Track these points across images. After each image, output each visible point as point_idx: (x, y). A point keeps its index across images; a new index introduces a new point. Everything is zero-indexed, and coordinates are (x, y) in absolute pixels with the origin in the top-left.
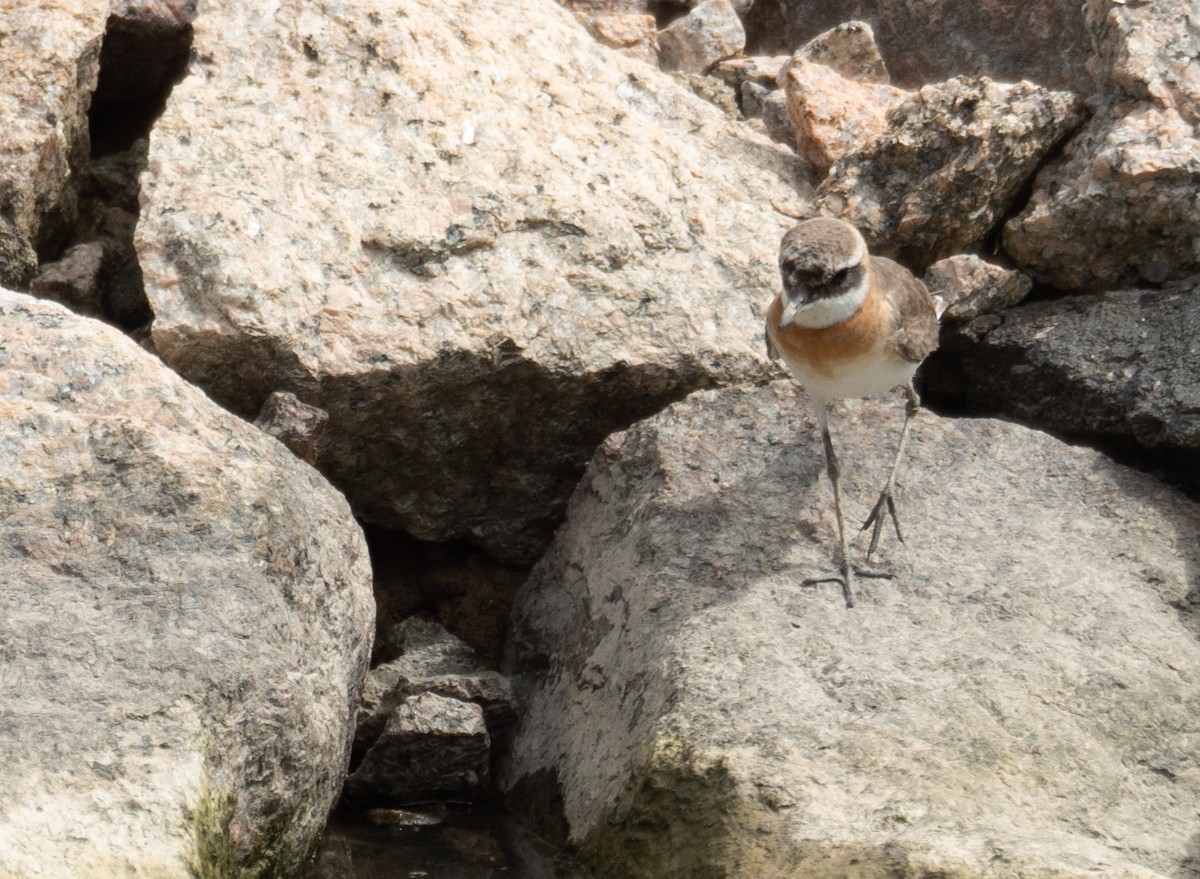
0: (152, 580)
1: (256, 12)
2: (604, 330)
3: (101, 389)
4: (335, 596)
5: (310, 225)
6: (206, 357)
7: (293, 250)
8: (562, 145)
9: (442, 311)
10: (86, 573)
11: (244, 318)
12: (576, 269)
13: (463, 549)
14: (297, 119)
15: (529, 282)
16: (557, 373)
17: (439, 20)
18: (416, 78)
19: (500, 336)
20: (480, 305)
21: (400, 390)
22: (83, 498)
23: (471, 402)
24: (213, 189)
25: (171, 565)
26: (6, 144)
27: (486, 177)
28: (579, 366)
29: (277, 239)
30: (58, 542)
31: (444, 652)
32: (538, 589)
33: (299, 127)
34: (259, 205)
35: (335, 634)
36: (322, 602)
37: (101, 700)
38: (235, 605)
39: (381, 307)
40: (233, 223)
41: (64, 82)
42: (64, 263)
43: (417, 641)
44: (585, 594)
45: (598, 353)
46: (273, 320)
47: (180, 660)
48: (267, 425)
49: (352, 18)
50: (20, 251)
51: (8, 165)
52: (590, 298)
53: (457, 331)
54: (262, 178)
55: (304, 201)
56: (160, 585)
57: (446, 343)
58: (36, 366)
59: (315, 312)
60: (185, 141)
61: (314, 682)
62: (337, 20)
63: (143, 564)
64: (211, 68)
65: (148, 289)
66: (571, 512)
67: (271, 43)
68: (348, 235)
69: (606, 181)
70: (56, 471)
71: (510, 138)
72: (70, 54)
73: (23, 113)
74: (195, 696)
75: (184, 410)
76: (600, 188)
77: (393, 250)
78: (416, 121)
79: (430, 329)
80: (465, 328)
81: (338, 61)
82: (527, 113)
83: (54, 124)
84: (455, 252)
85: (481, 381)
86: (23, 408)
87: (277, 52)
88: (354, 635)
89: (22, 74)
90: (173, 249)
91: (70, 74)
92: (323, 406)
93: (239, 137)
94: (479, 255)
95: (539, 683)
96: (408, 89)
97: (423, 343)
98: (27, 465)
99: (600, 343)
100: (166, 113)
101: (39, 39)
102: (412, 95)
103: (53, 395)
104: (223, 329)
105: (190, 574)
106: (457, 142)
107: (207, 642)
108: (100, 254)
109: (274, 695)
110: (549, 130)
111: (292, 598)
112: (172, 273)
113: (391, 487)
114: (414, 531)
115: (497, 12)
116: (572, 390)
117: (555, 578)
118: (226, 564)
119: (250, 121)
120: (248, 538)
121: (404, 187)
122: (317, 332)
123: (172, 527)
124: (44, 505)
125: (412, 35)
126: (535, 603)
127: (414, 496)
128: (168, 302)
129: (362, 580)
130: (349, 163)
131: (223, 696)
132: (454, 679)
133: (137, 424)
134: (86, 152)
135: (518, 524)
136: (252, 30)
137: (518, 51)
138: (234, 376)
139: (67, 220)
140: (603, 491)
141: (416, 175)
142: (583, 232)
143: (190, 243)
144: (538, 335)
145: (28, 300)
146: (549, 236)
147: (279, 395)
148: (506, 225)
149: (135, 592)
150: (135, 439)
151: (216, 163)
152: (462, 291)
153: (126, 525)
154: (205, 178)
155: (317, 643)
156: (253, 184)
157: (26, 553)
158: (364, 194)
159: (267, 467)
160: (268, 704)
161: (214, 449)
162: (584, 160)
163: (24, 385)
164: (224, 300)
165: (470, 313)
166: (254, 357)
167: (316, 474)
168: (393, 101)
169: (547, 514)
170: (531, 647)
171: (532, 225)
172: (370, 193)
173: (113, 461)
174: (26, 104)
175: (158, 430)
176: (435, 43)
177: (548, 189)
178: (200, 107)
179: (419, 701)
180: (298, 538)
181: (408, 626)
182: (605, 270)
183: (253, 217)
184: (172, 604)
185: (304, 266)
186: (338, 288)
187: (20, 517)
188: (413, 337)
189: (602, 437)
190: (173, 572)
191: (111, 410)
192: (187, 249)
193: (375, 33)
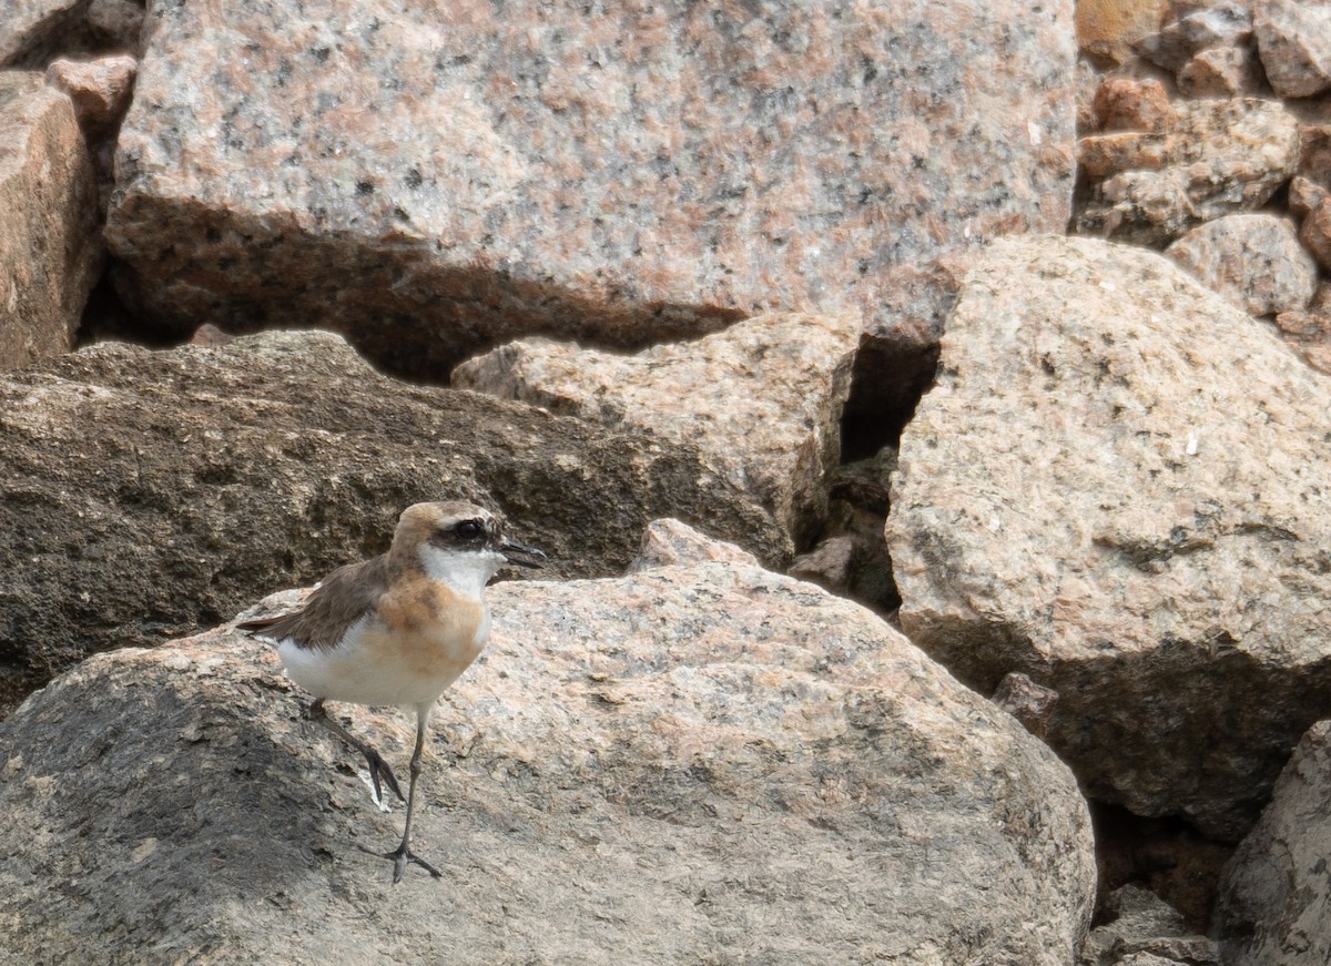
0: (900, 835)
1: (999, 331)
2: (1313, 627)
3: (856, 662)
4: (1065, 857)
5: (1046, 523)
6: (948, 640)
7: (1030, 545)
8: (1277, 458)
9: (1165, 605)
10: (840, 827)
11: (984, 604)
12: (1288, 571)
13: (1175, 825)
14: (1034, 427)
15: (1246, 581)
16: (1268, 665)
17: (1166, 342)
18: (1144, 393)
19: (1218, 628)
20: (1199, 600)
21: (1125, 675)
22: (838, 760)
23: (1189, 689)
24: (958, 488)
25: (917, 821)
26: (768, 444)
27: (1208, 485)
28: (1289, 658)
29: (1015, 534)
30: (814, 798)
31: (1157, 918)
32: (1244, 862)
33: (1036, 435)
34: (999, 503)
35: (1063, 892)
36: (1053, 862)
37: (853, 940)
38: (976, 859)
39: (1108, 599)
40: (976, 519)
41: (821, 391)
42: (817, 555)
43: (1132, 906)
44: (1289, 867)
45: (1306, 648)
46: (1012, 607)
47: (926, 907)
48: (1002, 702)
49: (1086, 338)
50: (779, 540)
51: (770, 462)
52: (1300, 597)
53: (1178, 623)
54: (1002, 479)
55: (1042, 500)
56: (908, 839)
57: (1168, 633)
58: (797, 640)
59: (1048, 601)
60: (932, 444)
61: (1044, 934)
62: (1073, 339)
63: (892, 820)
64: (957, 380)
65: (897, 576)
66: (1277, 793)
67: (1013, 359)
68: (1080, 533)
69: (1317, 492)
70: (813, 735)
71: (1230, 450)
72: (827, 366)
73: (783, 417)
74: (938, 940)
75: (931, 684)
76: (1313, 498)
77: (1122, 547)
78: (1146, 433)
79: (1153, 621)
80: (1186, 620)
81: (1074, 377)
82: (1245, 428)
83: (812, 428)
84: (1178, 551)
85: (1199, 670)
86: (784, 676)
87: (1017, 367)
88: (1080, 894)
89: (783, 382)
90: (921, 540)
91: (826, 383)
92: (1053, 687)
93: (983, 443)
94: (1200, 555)
95: (1244, 948)
96: (1137, 403)
97: (1147, 633)
98: (787, 728)
99: (1308, 639)
100: (915, 419)
101: (798, 351)
102: (1141, 409)
103: (811, 666)
104: (965, 613)
105: (936, 830)
106: (1181, 452)
107: (950, 892)
108: (849, 547)
109: (1010, 943)
110: (1266, 445)
111: (1026, 856)
112: (919, 562)
113: (1112, 765)
114: (1131, 807)
115: (1219, 338)
116: (1282, 681)
117: (1261, 853)
118: (968, 823)
119: (992, 427)
120: (988, 800)
121: (1131, 491)
122: (1050, 619)
123: (919, 788)
124: (802, 765)
125: (1143, 356)
126: (1241, 875)
127: (1132, 774)
128: (915, 588)
129: (1086, 846)
130: (1082, 468)
131: (964, 941)
132: (1167, 941)
133: (889, 694)
134: (838, 457)
135: (1227, 803)
136: (995, 346)
137: (1238, 373)
138: (974, 658)
139: (819, 517)
140: (1308, 774)
141: (1143, 481)
142: (1296, 538)
143: (936, 535)
144: (1252, 629)
145: (790, 581)
146: (1264, 540)
147: (1014, 675)
148: (1225, 528)
149: (885, 845)
150: (887, 708)
151: (961, 465)
152: (1184, 587)
153: (877, 785)
154: (951, 478)
155: (1047, 899)
156: (994, 484)
157: (785, 808)
158: (1096, 497)
159: (1006, 737)
160: (1003, 950)
161: (957, 720)
162: (1298, 472)
163: (786, 657)
164: (966, 587)
165: (1190, 607)
166: (992, 641)
167: (1047, 748)
168: (1124, 413)
169: (1254, 795)
170: (1237, 915)
171: (1249, 529)
172: (1101, 496)
173: (865, 727)
174: (787, 409)
175: (907, 701)
176: (1163, 362)
177: (1264, 497)
178: (947, 415)
179: (1134, 959)
180: (1033, 802)
181: (1125, 891)
182: (1315, 573)
183: (994, 514)
184: (919, 856)
185: (1040, 559)
186: (1070, 581)
187: (780, 774)
188: (1138, 627)
189: (1308, 726)
190: (920, 828)
191: (864, 681)
192: (933, 540)
193: (1109, 352)
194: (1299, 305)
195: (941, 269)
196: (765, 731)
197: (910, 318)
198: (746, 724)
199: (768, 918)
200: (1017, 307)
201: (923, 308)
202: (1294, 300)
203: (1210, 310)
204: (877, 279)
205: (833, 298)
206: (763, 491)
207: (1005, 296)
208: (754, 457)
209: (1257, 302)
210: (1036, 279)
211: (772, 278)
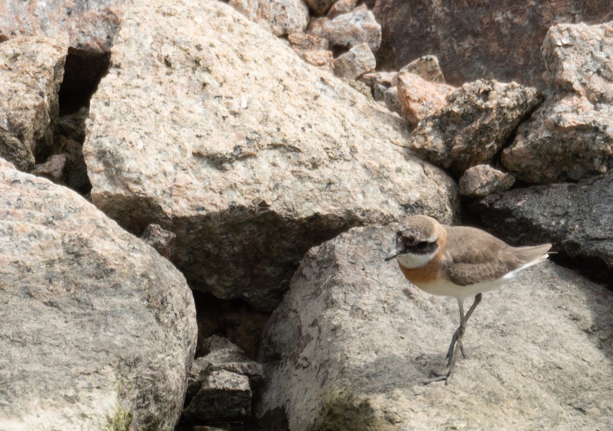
0: (93, 309)
1: (141, 44)
2: (309, 198)
3: (68, 219)
4: (180, 320)
5: (168, 145)
6: (117, 207)
7: (159, 156)
8: (289, 109)
9: (231, 187)
10: (60, 306)
11: (136, 188)
12: (295, 168)
13: (238, 303)
14: (161, 95)
15: (273, 174)
16: (286, 218)
17: (230, 49)
18: (219, 76)
19: (259, 199)
20: (249, 184)
21: (210, 224)
22: (59, 270)
23: (245, 231)
24: (121, 127)
25: (101, 302)
26: (20, 105)
27: (253, 124)
28: (297, 214)
29: (152, 151)
30: (46, 291)
31: (230, 352)
32: (275, 322)
33: (162, 98)
34: (143, 134)
35: (179, 338)
36: (174, 323)
37: (68, 365)
38: (133, 321)
39: (201, 184)
40: (131, 143)
41: (48, 77)
42: (47, 164)
43: (216, 347)
44: (299, 324)
45: (306, 209)
46: (150, 189)
47: (106, 347)
48: (146, 239)
49: (188, 47)
50: (27, 156)
51: (21, 115)
52: (302, 182)
53: (238, 196)
54: (144, 122)
55: (165, 133)
56: (96, 312)
57: (233, 202)
58: (36, 208)
59: (170, 186)
60: (107, 104)
61: (169, 361)
62: (181, 48)
63: (88, 302)
64: (120, 70)
65: (89, 174)
66: (292, 285)
67: (149, 59)
68: (186, 149)
69: (310, 126)
70: (46, 258)
71: (264, 105)
72: (51, 64)
73: (28, 91)
74: (113, 364)
75: (108, 230)
76: (308, 130)
77: (208, 157)
78: (219, 97)
79: (225, 195)
80: (242, 195)
81: (181, 68)
82: (272, 94)
83: (43, 97)
84: (237, 158)
85: (250, 221)
86: (30, 227)
87: (151, 63)
88: (188, 340)
89: (28, 73)
90: (101, 154)
91: (51, 73)
92: (173, 231)
93: (134, 103)
94: (249, 160)
95: (276, 367)
96: (215, 81)
97: (222, 202)
98: (32, 254)
99: (307, 204)
100: (98, 91)
101: (36, 57)
102: (217, 84)
103: (44, 221)
104: (126, 193)
105: (111, 307)
106: (239, 107)
107: (119, 339)
108: (65, 160)
109: (151, 365)
110: (283, 102)
111: (159, 320)
112: (101, 166)
113: (205, 272)
114: (216, 294)
115: (257, 47)
116: (293, 226)
117: (284, 317)
118: (128, 302)
119: (138, 95)
120: (139, 290)
121: (213, 128)
122: (171, 195)
123: (102, 284)
124: (40, 274)
125: (217, 56)
126: (274, 329)
127: (216, 277)
128: (99, 180)
129: (191, 315)
130: (186, 116)
131: (127, 364)
132: (235, 364)
133: (85, 235)
134: (57, 112)
135: (266, 291)
136: (140, 52)
137: (268, 65)
138: (131, 217)
139: (48, 144)
140: (308, 275)
141: (219, 122)
142: (299, 151)
143: (110, 152)
144: (277, 199)
145: (32, 176)
146: (283, 152)
147: (152, 225)
148: (262, 146)
149: (84, 315)
150: (84, 242)
151: (122, 115)
152: (241, 178)
153: (80, 283)
154: (117, 122)
155: (171, 342)
156: (140, 124)
157: (31, 296)
158: (194, 131)
159: (148, 257)
160: (148, 369)
161: (122, 248)
162: (300, 116)
163: (30, 217)
164: (126, 179)
165: (244, 188)
166: (141, 207)
167: (170, 263)
168: (208, 87)
169: (280, 287)
170: (272, 350)
171: (275, 146)
172: (196, 130)
173: (73, 253)
174: (29, 87)
175: (95, 239)
176: (228, 60)
177: (282, 130)
178: (115, 89)
179: (218, 374)
180: (162, 291)
181: (213, 339)
182: (310, 169)
183: (140, 140)
184: (101, 321)
185: (165, 164)
186: (181, 175)
187: (28, 278)
188: (217, 199)
189: (307, 250)
190: (103, 305)
191: (72, 229)
192: (108, 155)
193: (199, 54)
194: (300, 30)
195: (110, 13)
196: (20, 256)
197: (95, 39)
198: (10, 252)
199: (22, 354)
200: (150, 32)
201: (102, 33)
202: (297, 27)
203: (253, 32)
204: (77, 18)
205: (53, 29)
206: (18, 130)
207: (144, 26)
208: (12, 112)
209: (278, 28)
210: (161, 17)
211: (21, 19)
